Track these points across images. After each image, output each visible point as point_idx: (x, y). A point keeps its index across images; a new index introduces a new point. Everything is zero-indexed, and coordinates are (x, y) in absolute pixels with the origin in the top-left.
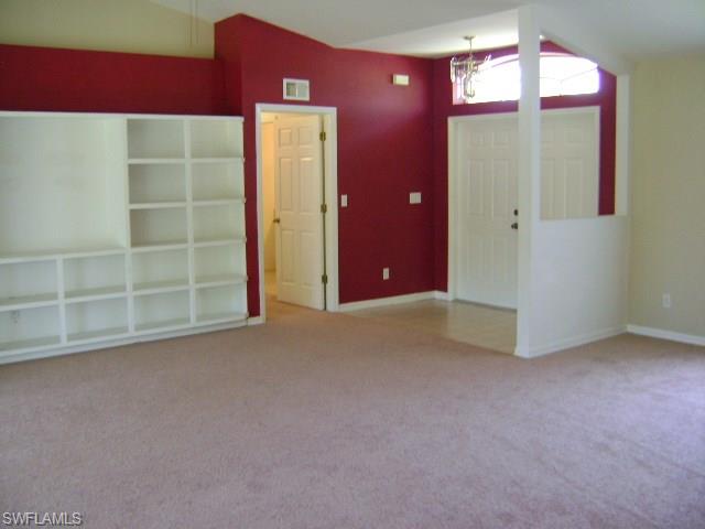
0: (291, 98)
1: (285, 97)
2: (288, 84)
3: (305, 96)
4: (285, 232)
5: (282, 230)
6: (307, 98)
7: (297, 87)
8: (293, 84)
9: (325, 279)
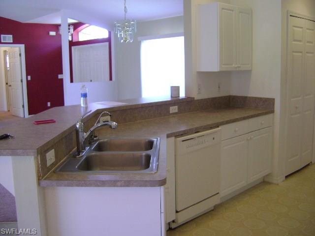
0: (4, 42)
1: (2, 41)
2: (3, 37)
3: (10, 40)
4: (13, 90)
5: (12, 89)
6: (12, 42)
7: (7, 37)
8: (5, 37)
9: (23, 106)
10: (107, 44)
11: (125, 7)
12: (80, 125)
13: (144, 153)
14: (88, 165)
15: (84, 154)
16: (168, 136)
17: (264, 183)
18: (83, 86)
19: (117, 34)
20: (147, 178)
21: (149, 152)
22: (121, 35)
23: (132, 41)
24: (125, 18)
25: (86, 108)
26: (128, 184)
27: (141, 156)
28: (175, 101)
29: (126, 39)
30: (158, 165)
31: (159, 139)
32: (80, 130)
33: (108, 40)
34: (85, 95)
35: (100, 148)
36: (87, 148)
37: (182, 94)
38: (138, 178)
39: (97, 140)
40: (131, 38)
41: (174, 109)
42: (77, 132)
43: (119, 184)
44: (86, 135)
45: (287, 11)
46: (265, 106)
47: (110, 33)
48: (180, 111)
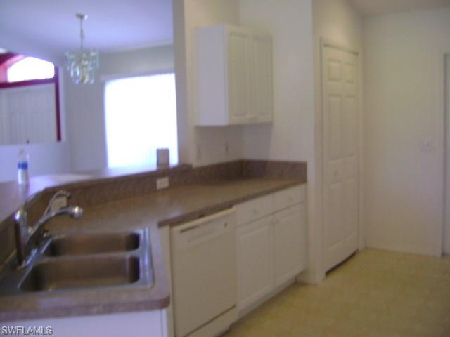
10: (52, 86)
11: (82, 31)
12: (22, 216)
13: (128, 255)
14: (37, 282)
15: (29, 262)
16: (161, 225)
17: (297, 283)
18: (22, 152)
19: (70, 71)
20: (140, 297)
21: (135, 253)
22: (75, 73)
23: (92, 82)
24: (82, 47)
25: (27, 186)
26: (110, 309)
27: (123, 261)
28: (164, 170)
29: (83, 79)
30: (153, 274)
31: (147, 230)
32: (22, 224)
33: (55, 80)
34: (24, 166)
35: (54, 250)
36: (34, 252)
37: (174, 160)
38: (124, 298)
39: (47, 238)
40: (91, 78)
41: (163, 183)
42: (17, 226)
43: (95, 310)
44: (31, 231)
45: (321, 40)
46: (293, 173)
47: (57, 70)
48: (172, 185)
